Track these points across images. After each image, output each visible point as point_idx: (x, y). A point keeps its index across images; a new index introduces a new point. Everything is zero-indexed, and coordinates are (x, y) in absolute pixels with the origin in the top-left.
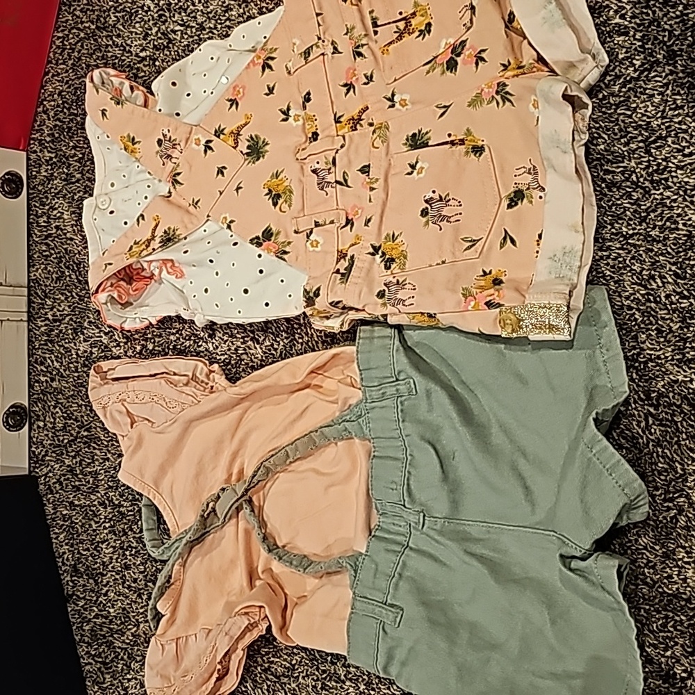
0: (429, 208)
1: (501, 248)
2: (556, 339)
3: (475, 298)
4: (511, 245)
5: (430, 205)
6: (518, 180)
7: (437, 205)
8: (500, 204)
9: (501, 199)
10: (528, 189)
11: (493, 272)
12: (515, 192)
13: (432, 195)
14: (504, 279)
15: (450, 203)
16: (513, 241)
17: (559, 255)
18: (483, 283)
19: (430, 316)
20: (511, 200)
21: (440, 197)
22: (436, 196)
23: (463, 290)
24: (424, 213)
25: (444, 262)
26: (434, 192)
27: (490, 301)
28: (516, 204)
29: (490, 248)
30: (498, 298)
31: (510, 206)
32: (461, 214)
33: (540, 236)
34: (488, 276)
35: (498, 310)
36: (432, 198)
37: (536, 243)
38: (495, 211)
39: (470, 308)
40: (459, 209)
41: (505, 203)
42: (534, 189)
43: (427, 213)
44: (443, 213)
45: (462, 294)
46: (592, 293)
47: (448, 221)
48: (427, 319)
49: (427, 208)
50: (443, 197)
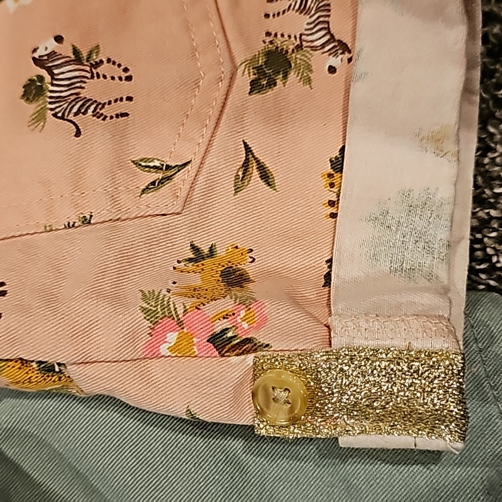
0: (48, 78)
1: (237, 190)
2: (421, 446)
3: (180, 323)
4: (262, 183)
5: (50, 70)
6: (273, 25)
7: (67, 72)
8: (232, 78)
9: (235, 69)
10: (299, 47)
11: (220, 252)
12: (269, 54)
13: (52, 45)
14: (250, 269)
15: (100, 70)
16: (266, 176)
17: (397, 212)
18: (196, 280)
19: (47, 368)
20: (259, 70)
21: (76, 51)
22: (66, 50)
23: (145, 297)
24: (33, 90)
25: (86, 221)
26: (59, 39)
27: (226, 330)
28: (272, 84)
29: (210, 189)
30: (245, 325)
31: (255, 87)
32: (130, 99)
33: (338, 165)
34: (208, 262)
35: (250, 358)
36: (54, 53)
37: (325, 182)
38: (219, 95)
39: (164, 349)
40: (125, 89)
41: (244, 79)
42: (314, 48)
43: (40, 91)
44: (84, 94)
45: (143, 309)
46: (481, 314)
47: (96, 114)
48: (35, 376)
49: (41, 78)
50: (85, 55)
